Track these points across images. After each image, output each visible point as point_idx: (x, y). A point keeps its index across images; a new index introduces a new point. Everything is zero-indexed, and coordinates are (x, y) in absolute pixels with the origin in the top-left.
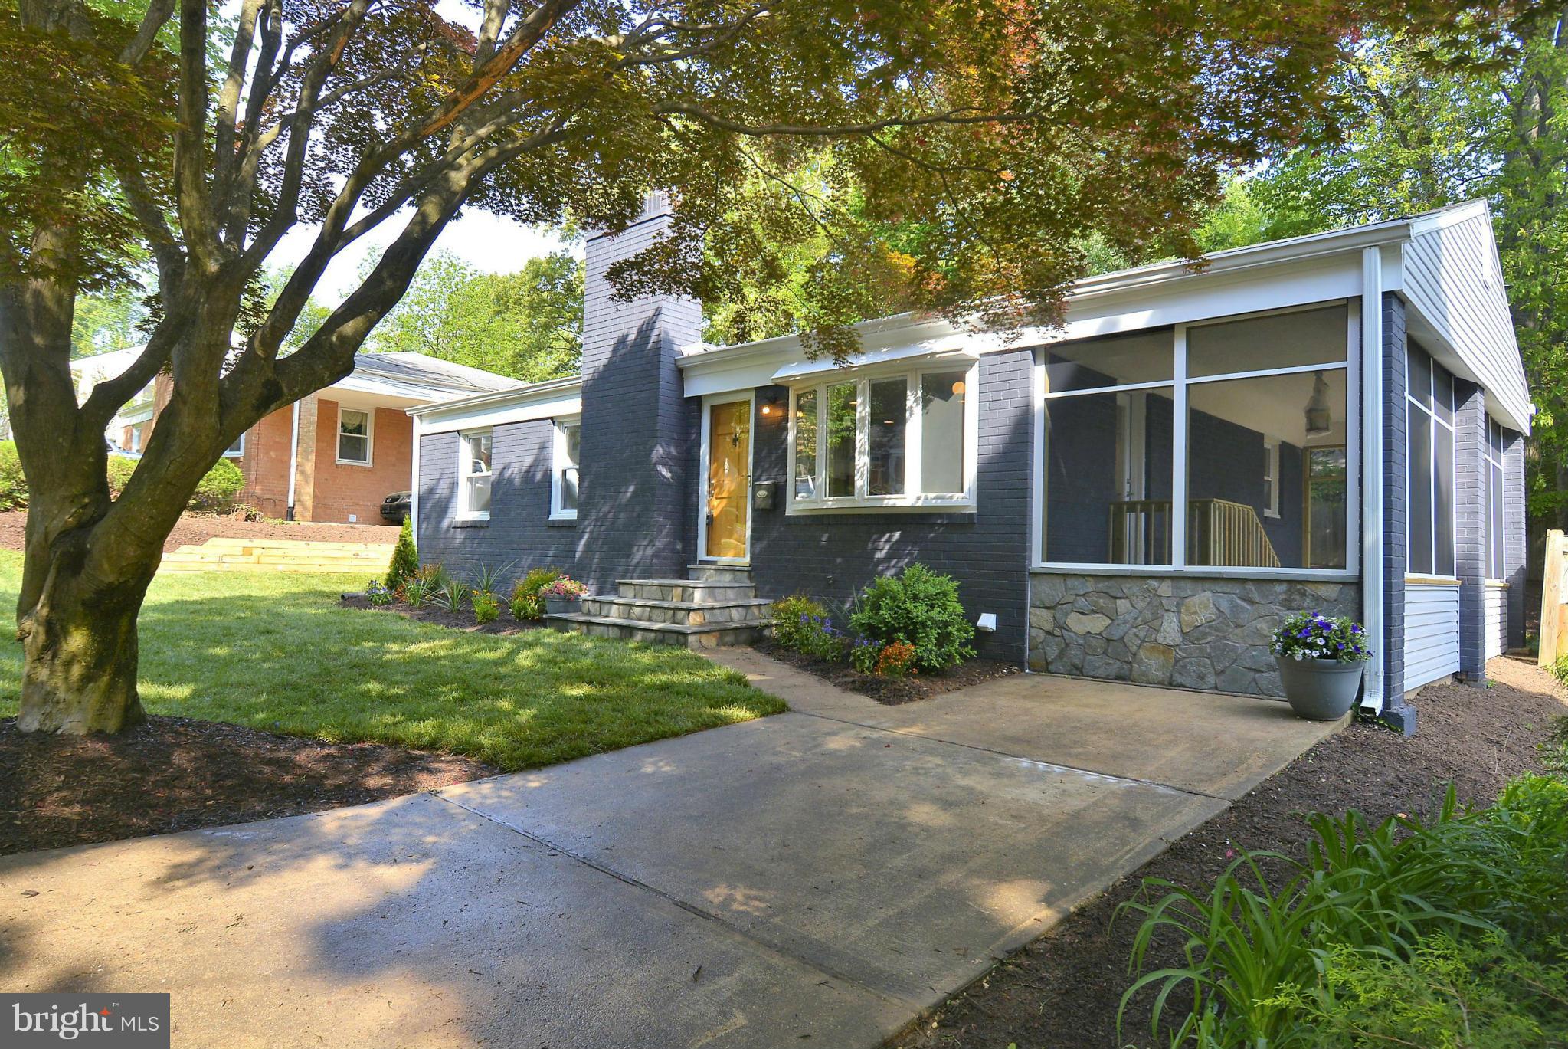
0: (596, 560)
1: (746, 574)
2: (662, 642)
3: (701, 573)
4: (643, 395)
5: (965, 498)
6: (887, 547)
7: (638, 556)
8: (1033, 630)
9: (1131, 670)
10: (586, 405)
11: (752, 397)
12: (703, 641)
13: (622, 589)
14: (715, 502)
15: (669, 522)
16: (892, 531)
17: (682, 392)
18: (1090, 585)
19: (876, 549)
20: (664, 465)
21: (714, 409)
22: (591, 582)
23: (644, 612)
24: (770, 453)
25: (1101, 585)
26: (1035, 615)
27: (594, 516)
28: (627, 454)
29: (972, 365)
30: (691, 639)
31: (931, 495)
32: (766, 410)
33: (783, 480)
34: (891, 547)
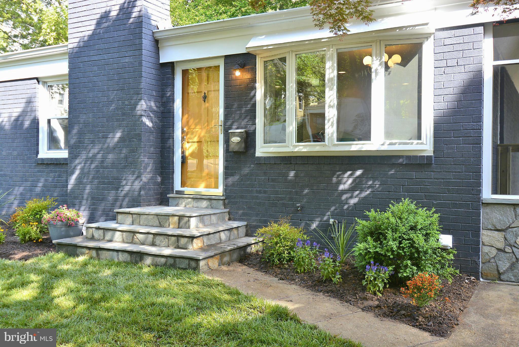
0: (87, 191)
1: (221, 202)
2: (173, 266)
3: (180, 201)
4: (127, 60)
5: (422, 143)
6: (350, 181)
7: (127, 188)
8: (484, 247)
10: (71, 68)
11: (221, 64)
12: (210, 264)
13: (120, 217)
14: (186, 145)
15: (152, 161)
16: (354, 170)
17: (158, 58)
19: (339, 183)
20: (148, 116)
21: (185, 73)
22: (82, 208)
23: (146, 238)
24: (240, 107)
26: (488, 236)
27: (84, 156)
28: (113, 107)
29: (427, 38)
30: (202, 263)
32: (238, 73)
33: (252, 128)
34: (354, 181)
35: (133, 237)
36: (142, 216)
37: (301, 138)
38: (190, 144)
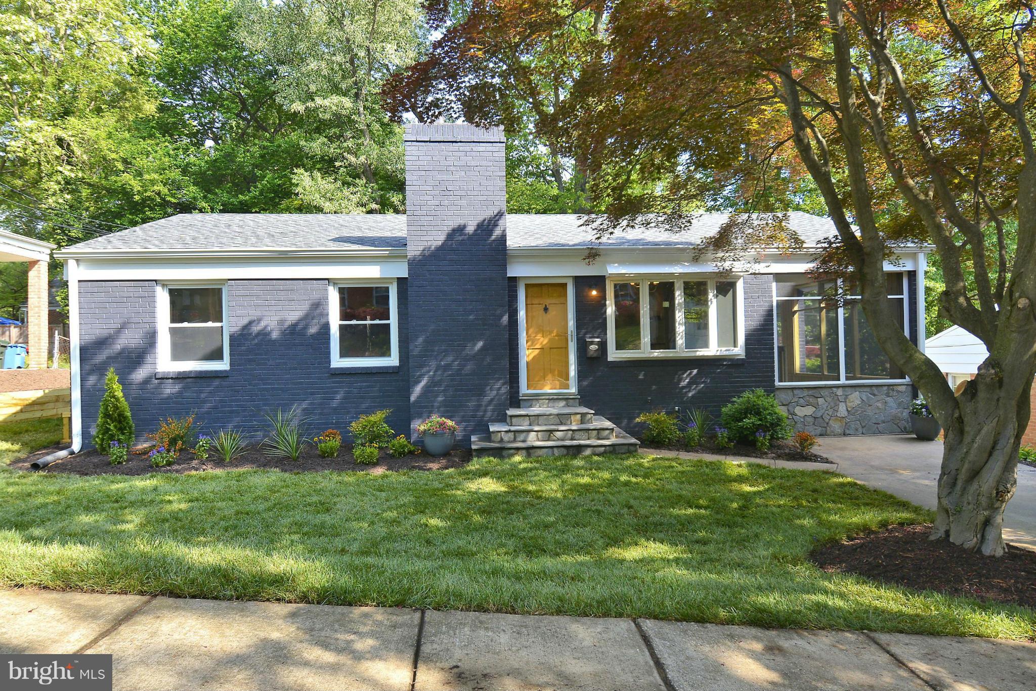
4: (488, 273)
5: (739, 350)
6: (689, 379)
7: (492, 393)
9: (826, 431)
10: (415, 275)
11: (571, 283)
16: (693, 370)
17: (504, 273)
18: (806, 393)
19: (680, 380)
21: (531, 287)
23: (566, 434)
24: (590, 321)
25: (810, 392)
31: (724, 349)
32: (594, 293)
34: (691, 379)
35: (550, 435)
36: (540, 418)
37: (654, 346)
38: (530, 351)
